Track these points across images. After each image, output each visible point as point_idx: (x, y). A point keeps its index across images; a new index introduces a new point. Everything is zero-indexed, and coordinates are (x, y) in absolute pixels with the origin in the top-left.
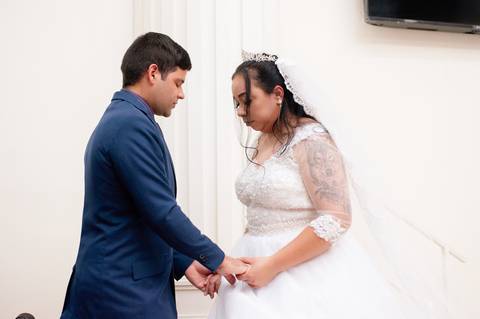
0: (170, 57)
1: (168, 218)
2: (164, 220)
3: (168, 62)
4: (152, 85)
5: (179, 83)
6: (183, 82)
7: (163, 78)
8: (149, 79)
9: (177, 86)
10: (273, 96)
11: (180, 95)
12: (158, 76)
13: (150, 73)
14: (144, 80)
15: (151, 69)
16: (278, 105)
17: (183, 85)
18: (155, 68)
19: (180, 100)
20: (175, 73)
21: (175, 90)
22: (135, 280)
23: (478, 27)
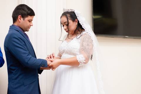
0: (26, 13)
1: (29, 62)
2: (27, 63)
4: (20, 22)
5: (30, 21)
6: (32, 20)
8: (19, 20)
10: (75, 22)
11: (31, 25)
12: (22, 19)
13: (19, 18)
14: (18, 21)
15: (19, 17)
16: (76, 25)
17: (32, 21)
18: (21, 17)
19: (31, 26)
20: (28, 18)
21: (29, 23)
22: (25, 86)
23: (127, 37)
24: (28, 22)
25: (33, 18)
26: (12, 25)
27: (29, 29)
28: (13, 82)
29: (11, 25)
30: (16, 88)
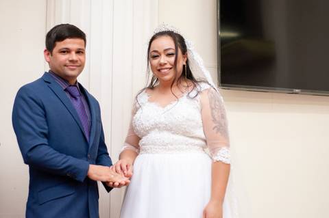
23: (297, 91)
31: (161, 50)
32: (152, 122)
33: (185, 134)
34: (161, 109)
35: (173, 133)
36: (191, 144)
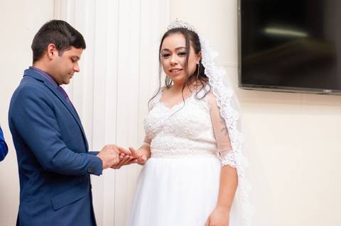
0: (65, 39)
3: (64, 42)
4: (51, 59)
5: (74, 60)
6: (78, 58)
7: (60, 55)
8: (48, 55)
9: (73, 61)
11: (75, 69)
12: (56, 53)
13: (49, 51)
14: (46, 56)
15: (50, 48)
17: (79, 62)
18: (55, 49)
19: (76, 73)
20: (70, 51)
21: (70, 65)
22: (55, 210)
24: (69, 62)
25: (81, 53)
26: (30, 68)
27: (71, 80)
28: (29, 201)
29: (28, 68)
30: (35, 215)
31: (172, 49)
32: (158, 124)
33: (189, 136)
34: (167, 109)
35: (176, 136)
36: (196, 148)
